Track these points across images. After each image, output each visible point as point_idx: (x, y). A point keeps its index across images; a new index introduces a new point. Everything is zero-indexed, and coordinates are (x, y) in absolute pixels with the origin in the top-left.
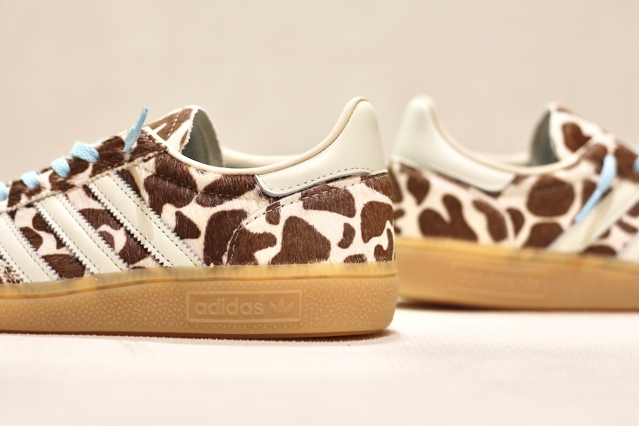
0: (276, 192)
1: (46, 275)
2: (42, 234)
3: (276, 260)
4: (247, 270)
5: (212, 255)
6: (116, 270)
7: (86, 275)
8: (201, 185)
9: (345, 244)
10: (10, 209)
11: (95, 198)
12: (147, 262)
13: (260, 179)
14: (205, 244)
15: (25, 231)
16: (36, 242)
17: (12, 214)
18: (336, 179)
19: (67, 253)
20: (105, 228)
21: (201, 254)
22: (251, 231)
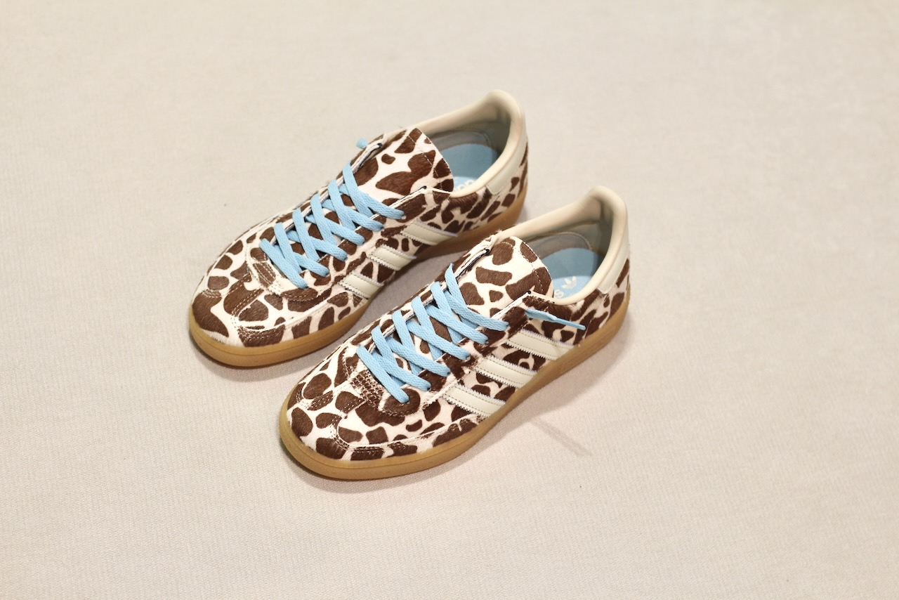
1: (498, 406)
2: (487, 384)
13: (599, 289)
14: (575, 338)
15: (475, 388)
16: (486, 391)
17: (462, 383)
19: (506, 386)
20: (522, 361)
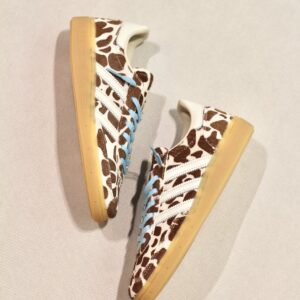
0: (200, 126)
2: (174, 201)
3: (222, 134)
5: (211, 151)
6: (200, 181)
7: (196, 190)
8: (187, 145)
9: (225, 117)
11: (170, 181)
12: (203, 171)
13: (194, 128)
14: (206, 151)
15: (170, 207)
17: (161, 211)
19: (186, 193)
20: (183, 180)
21: (209, 154)
22: (209, 137)
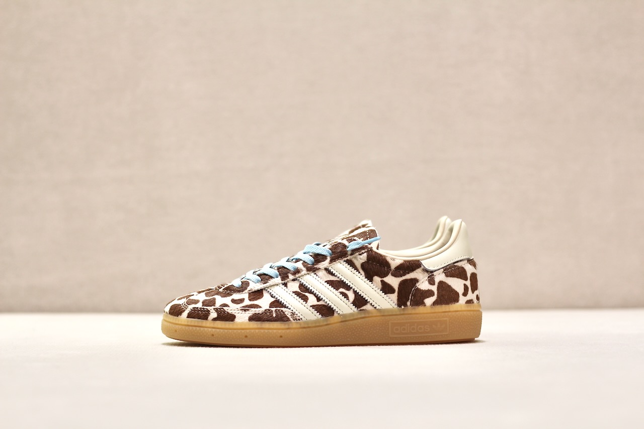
0: (431, 268)
1: (315, 316)
3: (435, 303)
4: (420, 309)
5: (401, 302)
6: (351, 311)
7: (336, 314)
8: (393, 267)
9: (465, 294)
10: (283, 282)
11: (332, 274)
12: (367, 307)
13: (423, 262)
14: (398, 296)
16: (305, 299)
18: (457, 262)
20: (342, 290)
21: (396, 302)
22: (422, 289)
